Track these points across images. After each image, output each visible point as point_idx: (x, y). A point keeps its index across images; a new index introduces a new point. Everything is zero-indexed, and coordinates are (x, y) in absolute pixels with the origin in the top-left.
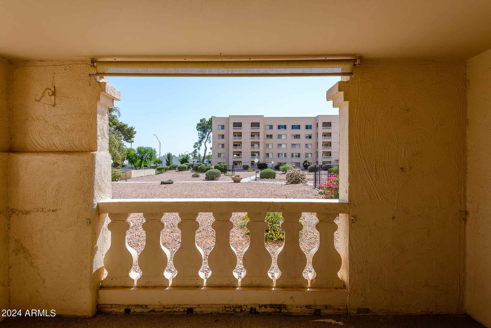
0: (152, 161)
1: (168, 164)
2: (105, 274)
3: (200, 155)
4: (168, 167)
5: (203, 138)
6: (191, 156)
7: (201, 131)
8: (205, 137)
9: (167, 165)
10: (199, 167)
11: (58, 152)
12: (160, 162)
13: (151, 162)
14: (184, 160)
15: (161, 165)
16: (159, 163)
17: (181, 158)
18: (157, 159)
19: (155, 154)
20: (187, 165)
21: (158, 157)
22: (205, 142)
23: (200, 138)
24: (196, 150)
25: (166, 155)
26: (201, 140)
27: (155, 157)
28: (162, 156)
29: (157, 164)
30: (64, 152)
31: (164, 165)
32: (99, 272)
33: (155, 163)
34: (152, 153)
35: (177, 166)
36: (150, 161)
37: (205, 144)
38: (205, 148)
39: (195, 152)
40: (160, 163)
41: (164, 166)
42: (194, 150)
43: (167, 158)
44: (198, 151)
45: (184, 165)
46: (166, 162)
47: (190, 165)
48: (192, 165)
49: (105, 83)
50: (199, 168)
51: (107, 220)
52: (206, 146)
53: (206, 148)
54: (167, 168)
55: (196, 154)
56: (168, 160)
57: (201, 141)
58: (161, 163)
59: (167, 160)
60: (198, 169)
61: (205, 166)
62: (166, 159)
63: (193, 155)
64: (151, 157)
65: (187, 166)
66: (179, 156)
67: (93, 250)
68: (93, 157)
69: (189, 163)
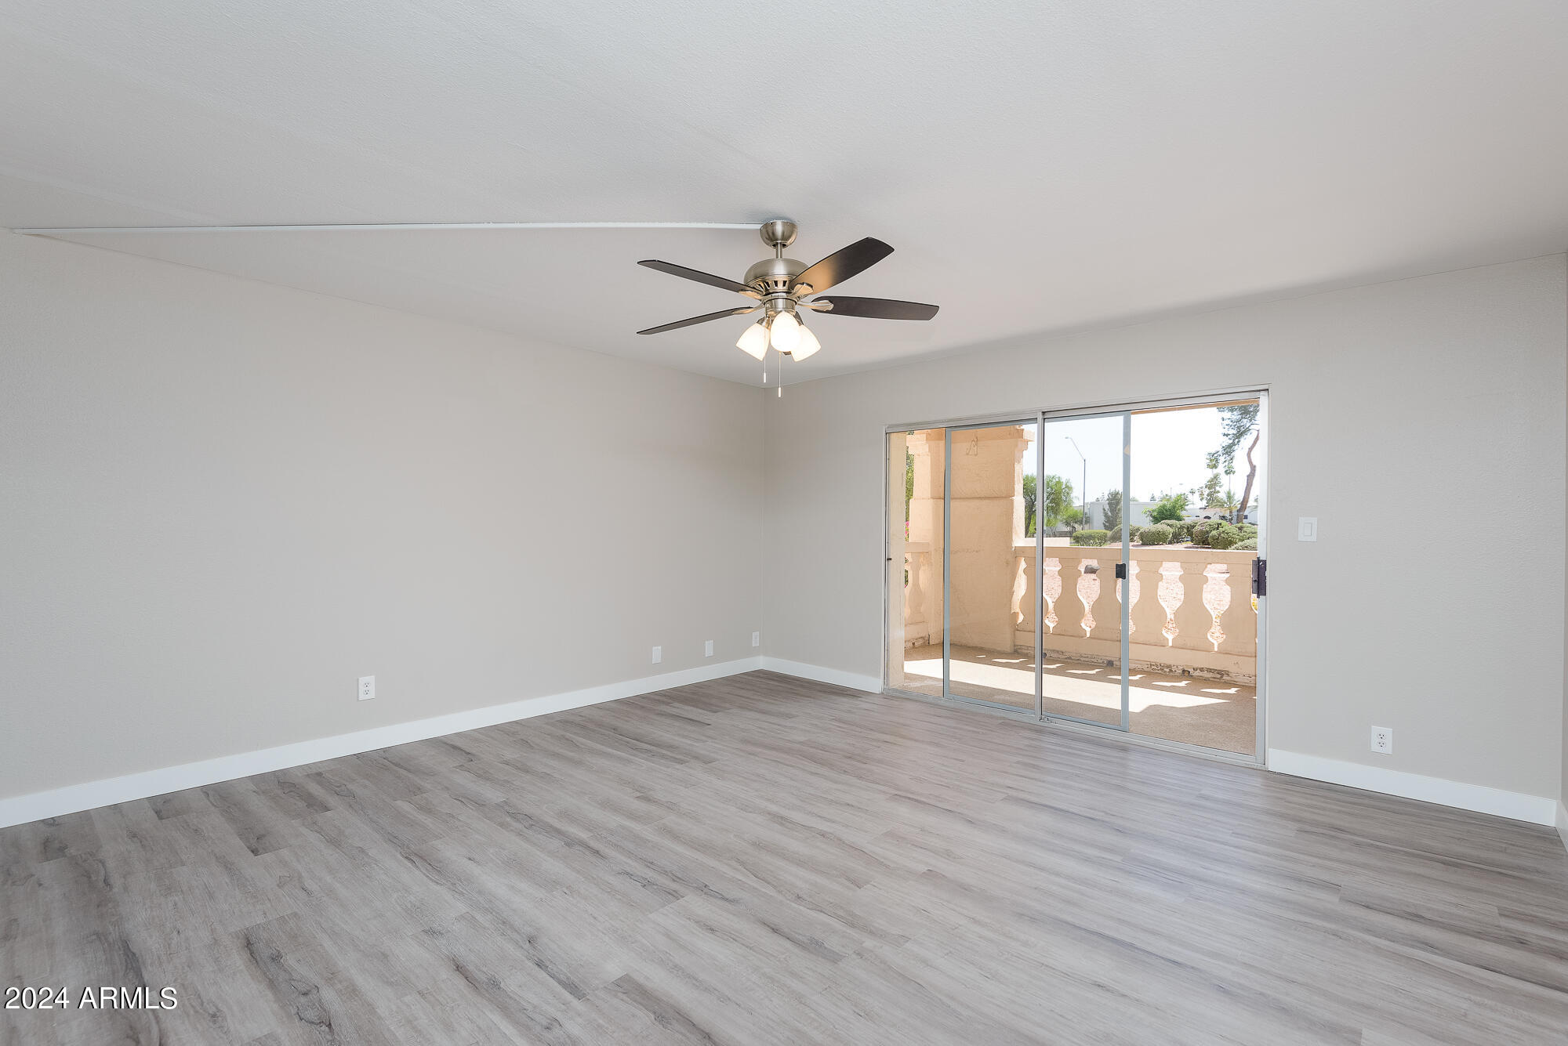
0: (1059, 517)
1: (1111, 522)
2: (1021, 618)
3: (1232, 493)
4: (1109, 533)
5: (1241, 434)
6: (1196, 498)
7: (1232, 411)
8: (1248, 430)
9: (1106, 527)
10: (1214, 533)
11: (980, 498)
12: (1084, 519)
13: (1055, 518)
14: (1167, 512)
15: (1086, 527)
16: (1081, 523)
17: (1156, 506)
18: (1076, 509)
19: (1068, 493)
20: (1171, 526)
21: (1077, 503)
22: (1251, 449)
23: (1227, 435)
24: (1216, 477)
25: (1106, 497)
26: (1231, 441)
27: (1069, 504)
28: (1090, 499)
29: (1076, 526)
30: (988, 498)
31: (1098, 527)
32: (1015, 615)
33: (1067, 524)
34: (1060, 493)
35: (1138, 529)
36: (1053, 516)
37: (1249, 455)
38: (1248, 470)
39: (1213, 483)
40: (1084, 521)
41: (1098, 531)
42: (1209, 479)
43: (1107, 507)
44: (1224, 479)
45: (1163, 527)
46: (1103, 519)
47: (1182, 527)
48: (1190, 529)
49: (1023, 430)
50: (1213, 537)
51: (1023, 565)
52: (1254, 463)
53: (1253, 468)
54: (1106, 536)
55: (1219, 492)
56: (1110, 514)
57: (1230, 446)
58: (1087, 522)
59: (1106, 515)
60: (1210, 540)
61: (1236, 531)
62: (1104, 510)
63: (1205, 496)
64: (1058, 504)
65: (1171, 530)
66: (1153, 499)
67: (1011, 593)
68: (1012, 501)
69: (1179, 519)
